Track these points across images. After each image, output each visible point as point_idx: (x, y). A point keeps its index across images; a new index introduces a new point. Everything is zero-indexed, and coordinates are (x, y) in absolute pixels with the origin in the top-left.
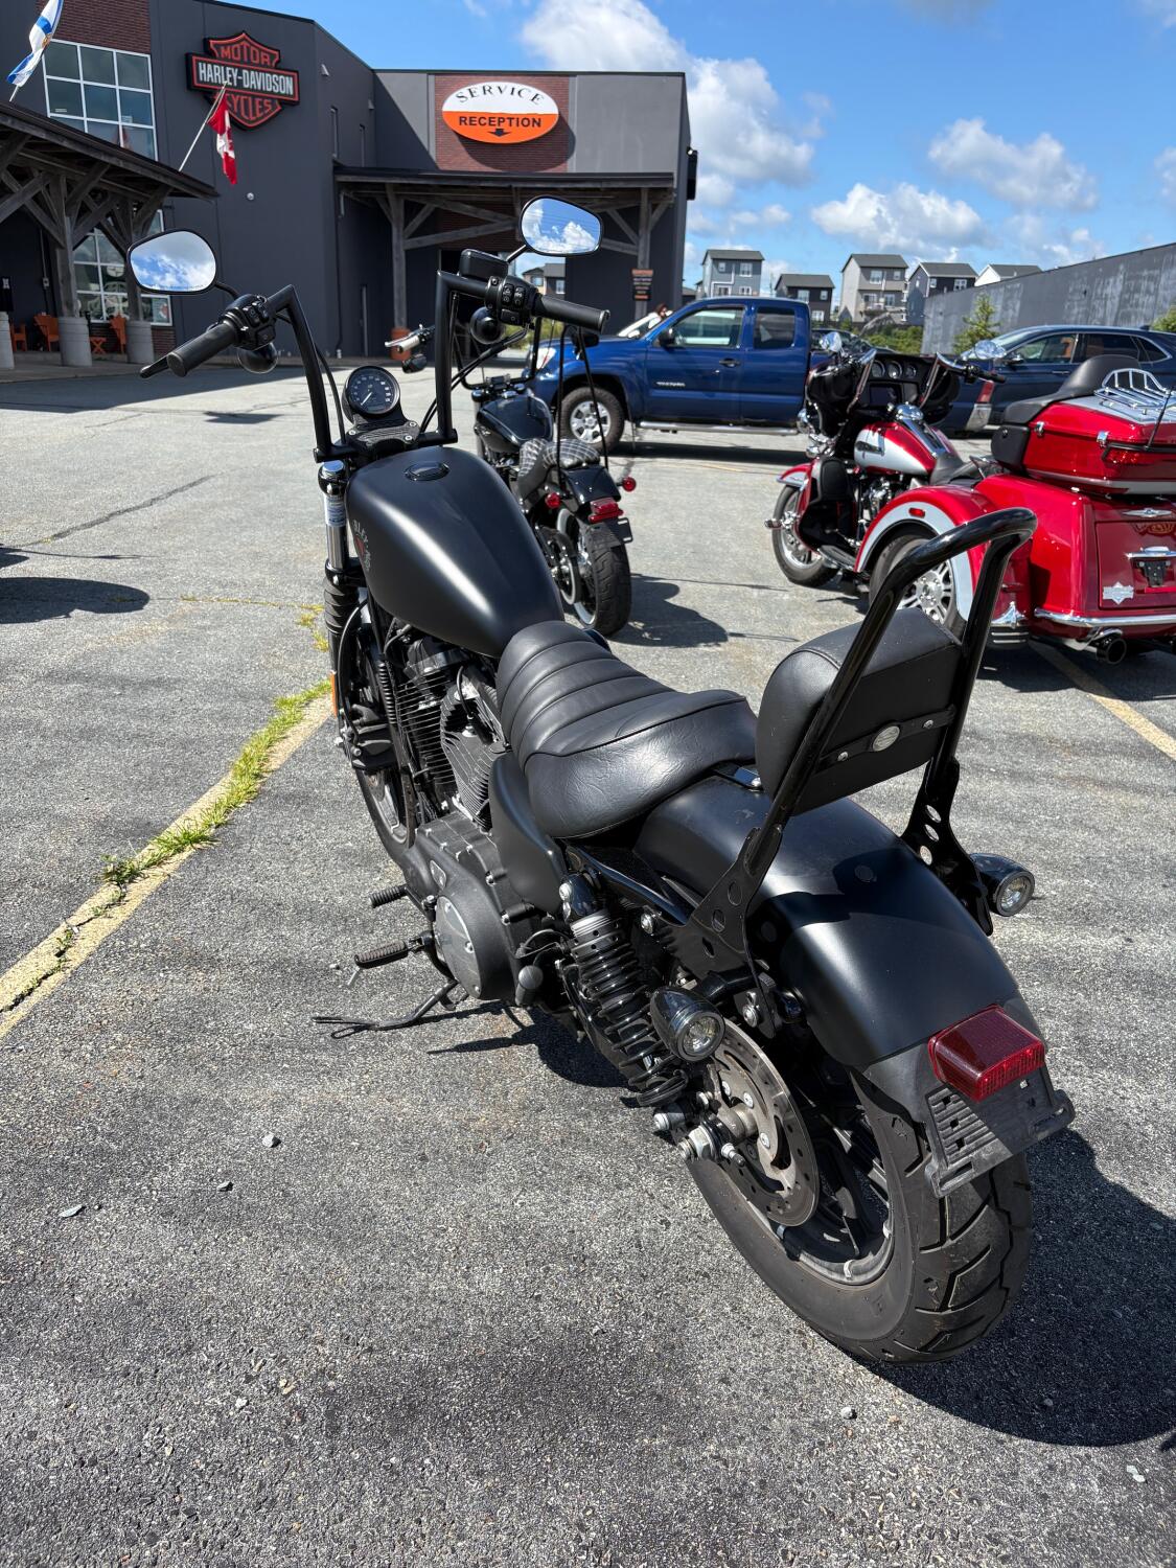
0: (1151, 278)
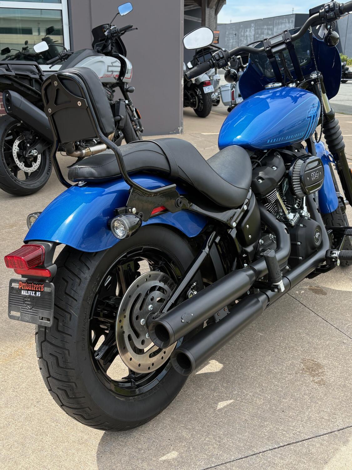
0: (268, 29)
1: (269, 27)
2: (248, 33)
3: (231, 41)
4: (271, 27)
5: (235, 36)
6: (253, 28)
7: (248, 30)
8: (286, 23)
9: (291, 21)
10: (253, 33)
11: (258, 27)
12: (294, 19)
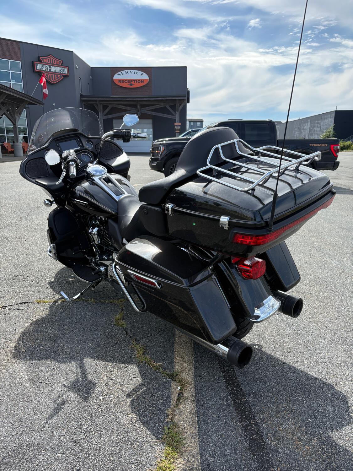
0: (318, 123)
1: (318, 121)
2: (306, 127)
3: (296, 133)
4: (320, 121)
5: (298, 129)
6: (309, 123)
7: (306, 124)
8: (329, 118)
9: (332, 117)
10: (309, 126)
11: (312, 122)
12: (334, 115)
